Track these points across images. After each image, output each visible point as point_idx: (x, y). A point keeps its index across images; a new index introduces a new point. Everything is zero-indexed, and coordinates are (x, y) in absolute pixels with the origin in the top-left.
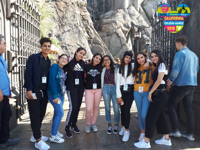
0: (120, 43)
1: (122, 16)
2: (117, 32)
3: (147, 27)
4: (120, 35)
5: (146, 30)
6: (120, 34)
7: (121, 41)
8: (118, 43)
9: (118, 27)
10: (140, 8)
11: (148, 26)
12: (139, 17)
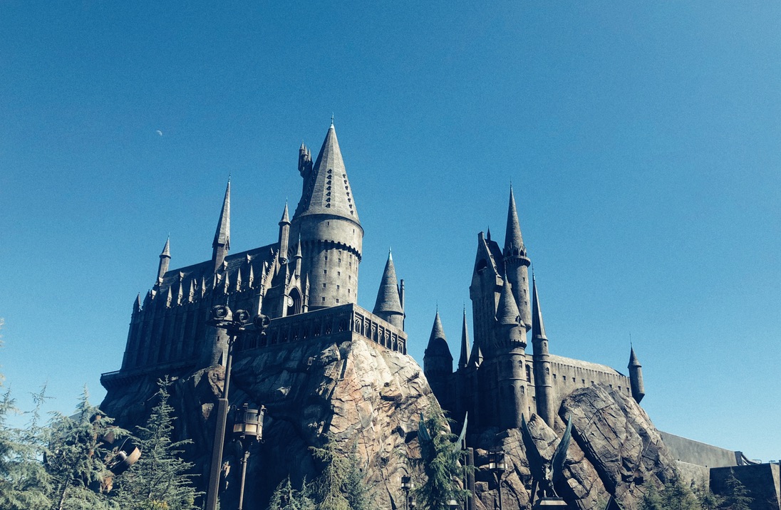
0: (517, 503)
1: (518, 443)
2: (509, 482)
3: (576, 463)
4: (515, 487)
5: (574, 468)
6: (516, 485)
7: (518, 500)
8: (513, 504)
9: (511, 470)
10: (555, 418)
11: (576, 459)
12: (554, 441)
